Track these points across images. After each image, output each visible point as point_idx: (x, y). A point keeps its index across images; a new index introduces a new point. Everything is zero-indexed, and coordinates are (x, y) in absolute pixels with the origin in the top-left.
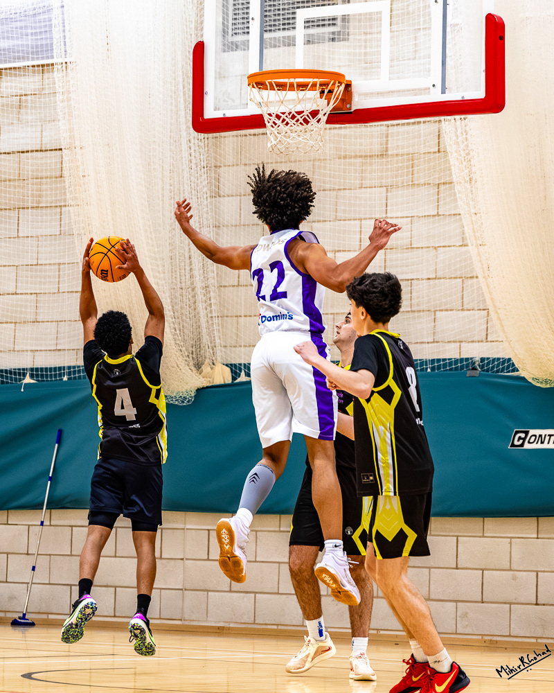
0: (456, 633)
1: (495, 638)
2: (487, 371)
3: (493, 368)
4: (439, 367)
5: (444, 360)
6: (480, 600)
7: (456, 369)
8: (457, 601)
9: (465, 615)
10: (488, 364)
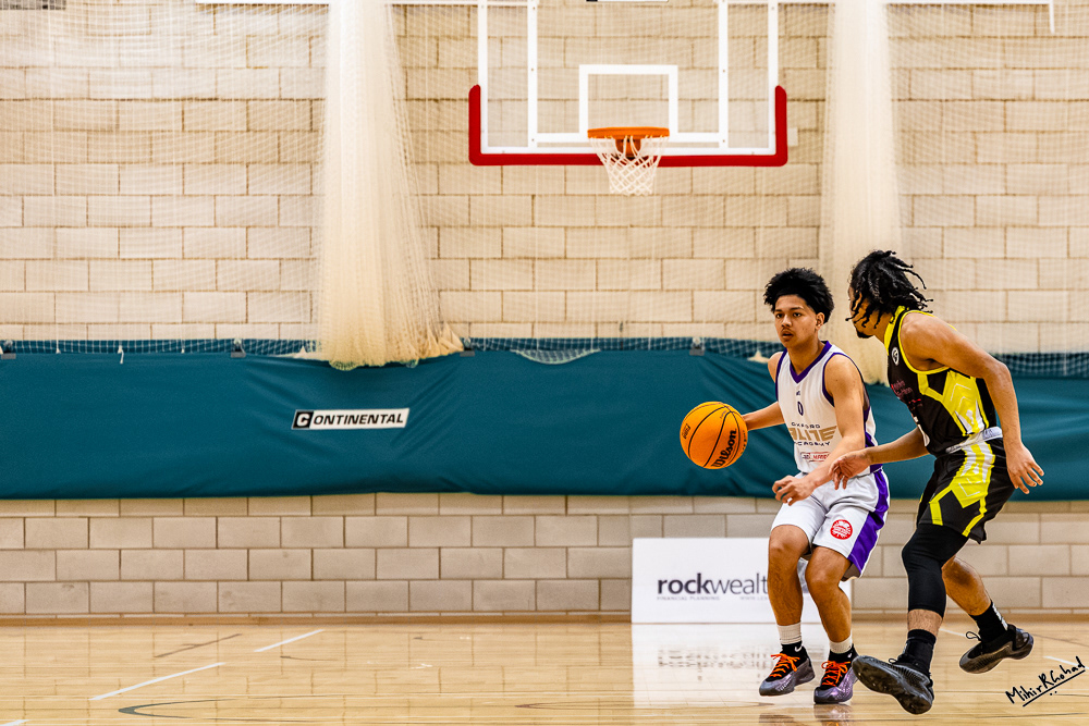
0: (218, 612)
1: (264, 616)
2: (253, 352)
3: (260, 349)
4: (195, 349)
5: (200, 341)
6: (246, 578)
7: (216, 350)
8: (218, 581)
9: (228, 594)
10: (254, 345)
